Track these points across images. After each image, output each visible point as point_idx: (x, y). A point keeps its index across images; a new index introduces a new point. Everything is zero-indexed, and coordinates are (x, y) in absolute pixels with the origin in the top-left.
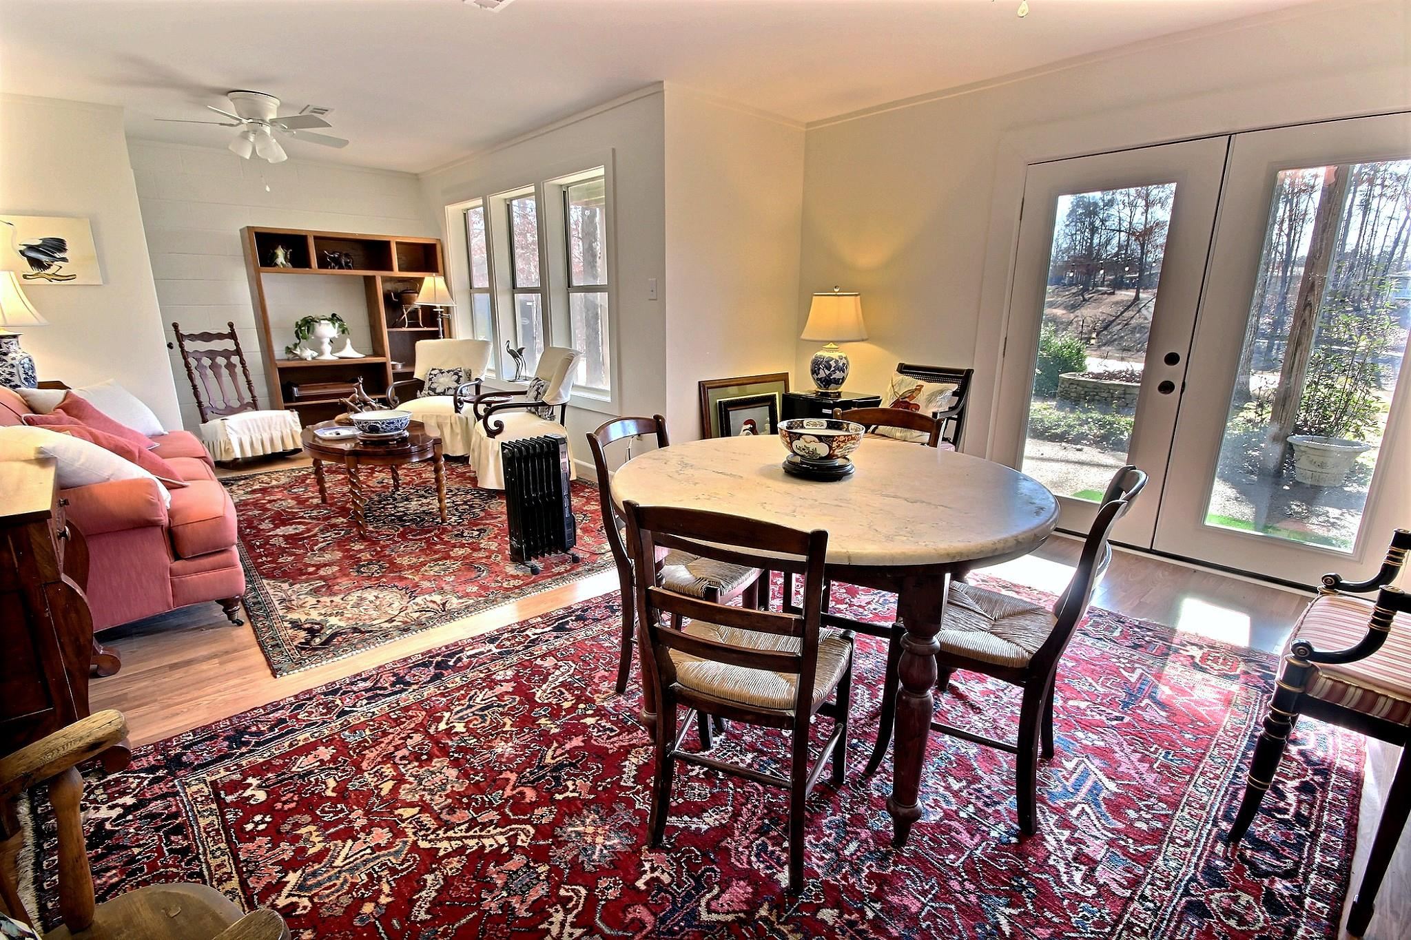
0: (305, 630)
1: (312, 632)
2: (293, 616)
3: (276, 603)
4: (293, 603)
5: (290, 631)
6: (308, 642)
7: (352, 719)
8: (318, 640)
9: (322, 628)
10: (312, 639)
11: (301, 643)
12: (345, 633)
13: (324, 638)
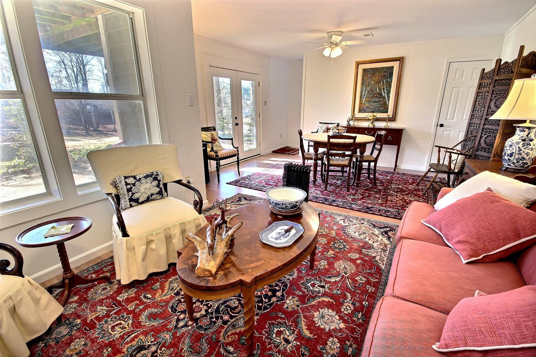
0: (388, 235)
1: (386, 233)
2: (387, 242)
3: (388, 251)
4: (382, 247)
5: (393, 237)
6: (390, 231)
7: (397, 210)
8: (387, 229)
9: (383, 232)
10: (389, 231)
11: (393, 231)
12: (378, 227)
13: (385, 229)
